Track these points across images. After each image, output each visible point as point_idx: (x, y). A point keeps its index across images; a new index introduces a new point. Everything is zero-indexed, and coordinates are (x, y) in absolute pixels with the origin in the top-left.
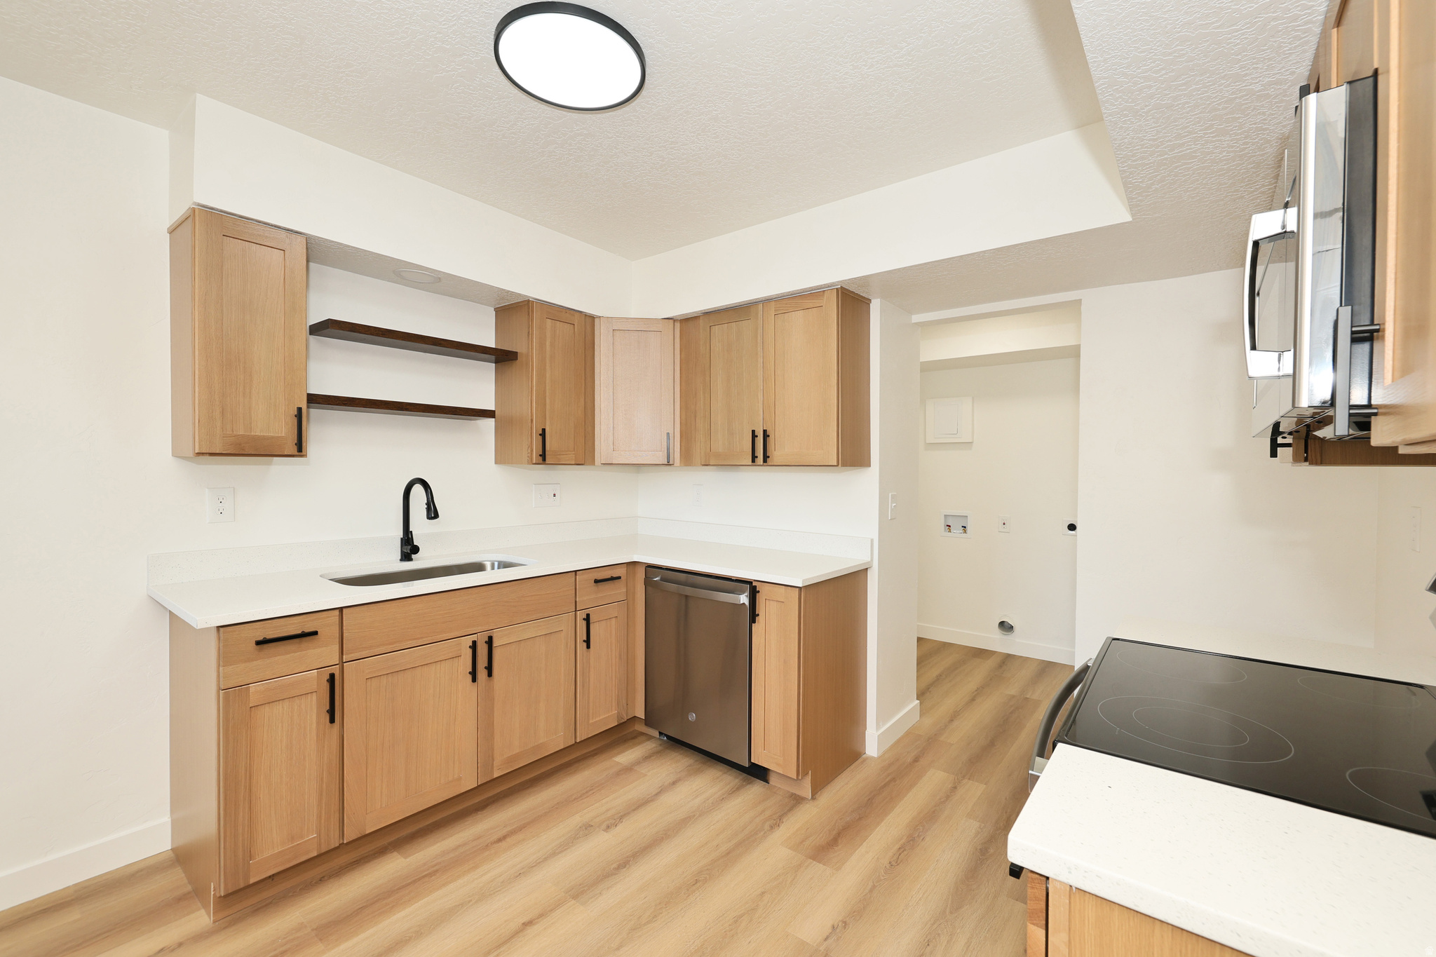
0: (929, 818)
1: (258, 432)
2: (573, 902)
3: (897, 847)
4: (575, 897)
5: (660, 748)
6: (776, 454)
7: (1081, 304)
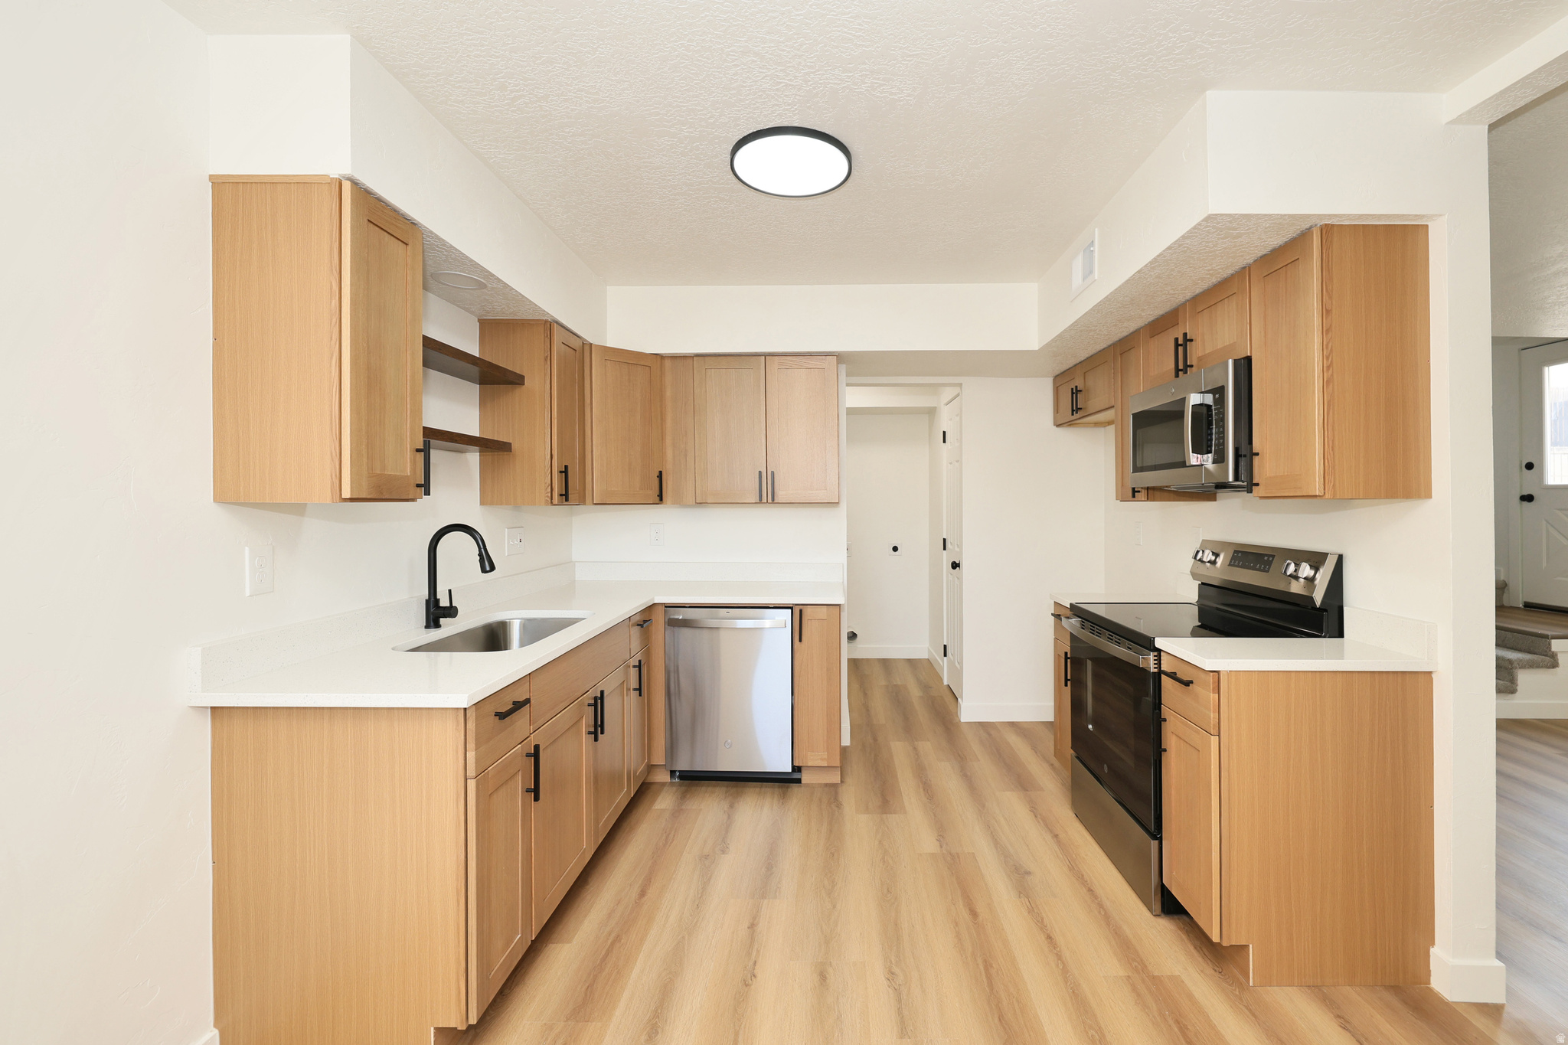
0: (920, 771)
1: (389, 472)
2: (766, 901)
3: (922, 790)
4: (763, 896)
5: (683, 788)
6: (781, 495)
7: (960, 385)
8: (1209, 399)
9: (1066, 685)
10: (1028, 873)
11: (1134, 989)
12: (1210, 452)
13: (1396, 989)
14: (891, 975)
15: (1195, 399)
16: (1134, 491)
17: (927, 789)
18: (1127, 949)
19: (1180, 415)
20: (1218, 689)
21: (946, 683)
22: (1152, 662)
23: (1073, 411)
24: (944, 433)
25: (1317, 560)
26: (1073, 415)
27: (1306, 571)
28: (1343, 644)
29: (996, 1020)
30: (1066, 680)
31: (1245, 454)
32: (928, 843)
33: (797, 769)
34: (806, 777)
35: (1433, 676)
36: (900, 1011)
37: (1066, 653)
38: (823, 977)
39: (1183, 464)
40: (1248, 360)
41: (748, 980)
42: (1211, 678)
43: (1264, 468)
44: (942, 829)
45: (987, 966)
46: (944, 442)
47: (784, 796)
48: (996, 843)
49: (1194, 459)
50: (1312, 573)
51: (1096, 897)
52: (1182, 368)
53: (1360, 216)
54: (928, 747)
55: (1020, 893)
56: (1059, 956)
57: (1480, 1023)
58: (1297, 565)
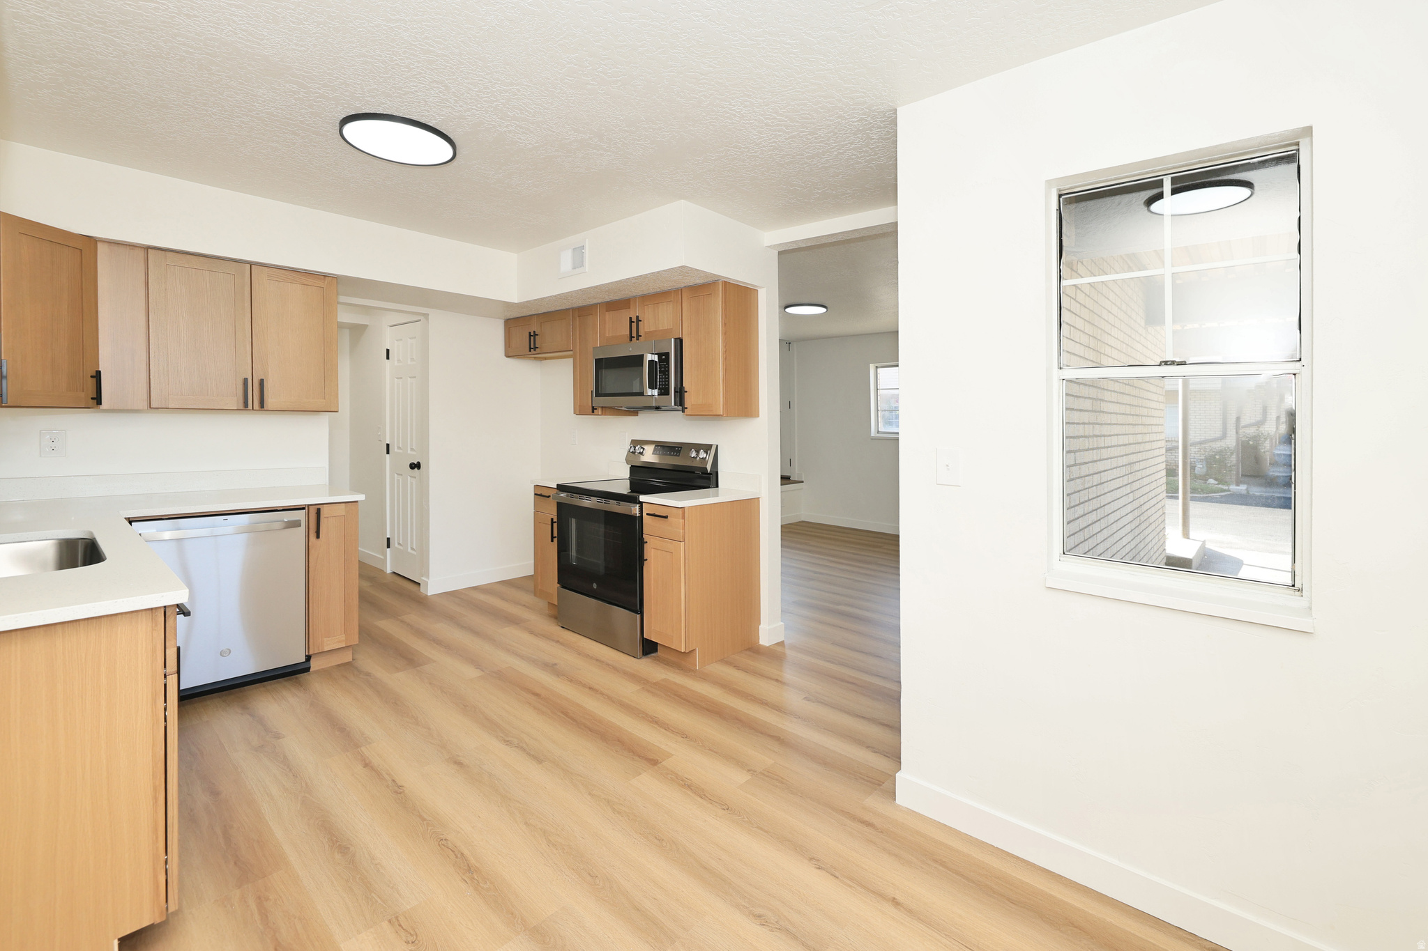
6: (270, 401)
7: (426, 316)
8: (656, 358)
9: (552, 541)
10: (556, 664)
11: (649, 691)
12: (656, 388)
13: (749, 649)
14: (508, 743)
15: (649, 357)
16: (593, 409)
17: (437, 642)
18: (634, 677)
19: (641, 364)
20: (684, 517)
21: (389, 571)
22: (638, 510)
23: (530, 348)
24: (388, 351)
25: (707, 448)
26: (530, 351)
27: (702, 454)
28: (718, 490)
29: (590, 733)
30: (553, 538)
31: (680, 392)
32: (471, 672)
33: (308, 658)
34: (315, 665)
35: (760, 499)
36: (529, 754)
37: (552, 519)
38: (459, 764)
39: (642, 394)
40: (681, 341)
41: (398, 790)
42: (680, 511)
43: (689, 400)
44: (474, 662)
45: (566, 714)
46: (388, 358)
47: (300, 684)
48: (522, 657)
49: (649, 392)
50: (705, 455)
51: (603, 662)
52: (634, 335)
53: (738, 281)
54: (413, 617)
55: (558, 675)
56: (602, 694)
57: (779, 649)
58: (698, 452)
